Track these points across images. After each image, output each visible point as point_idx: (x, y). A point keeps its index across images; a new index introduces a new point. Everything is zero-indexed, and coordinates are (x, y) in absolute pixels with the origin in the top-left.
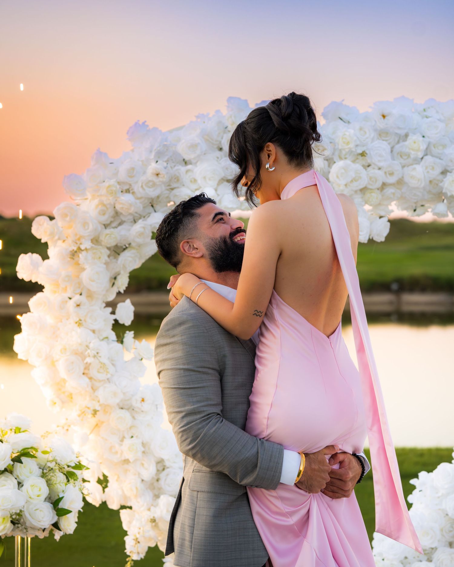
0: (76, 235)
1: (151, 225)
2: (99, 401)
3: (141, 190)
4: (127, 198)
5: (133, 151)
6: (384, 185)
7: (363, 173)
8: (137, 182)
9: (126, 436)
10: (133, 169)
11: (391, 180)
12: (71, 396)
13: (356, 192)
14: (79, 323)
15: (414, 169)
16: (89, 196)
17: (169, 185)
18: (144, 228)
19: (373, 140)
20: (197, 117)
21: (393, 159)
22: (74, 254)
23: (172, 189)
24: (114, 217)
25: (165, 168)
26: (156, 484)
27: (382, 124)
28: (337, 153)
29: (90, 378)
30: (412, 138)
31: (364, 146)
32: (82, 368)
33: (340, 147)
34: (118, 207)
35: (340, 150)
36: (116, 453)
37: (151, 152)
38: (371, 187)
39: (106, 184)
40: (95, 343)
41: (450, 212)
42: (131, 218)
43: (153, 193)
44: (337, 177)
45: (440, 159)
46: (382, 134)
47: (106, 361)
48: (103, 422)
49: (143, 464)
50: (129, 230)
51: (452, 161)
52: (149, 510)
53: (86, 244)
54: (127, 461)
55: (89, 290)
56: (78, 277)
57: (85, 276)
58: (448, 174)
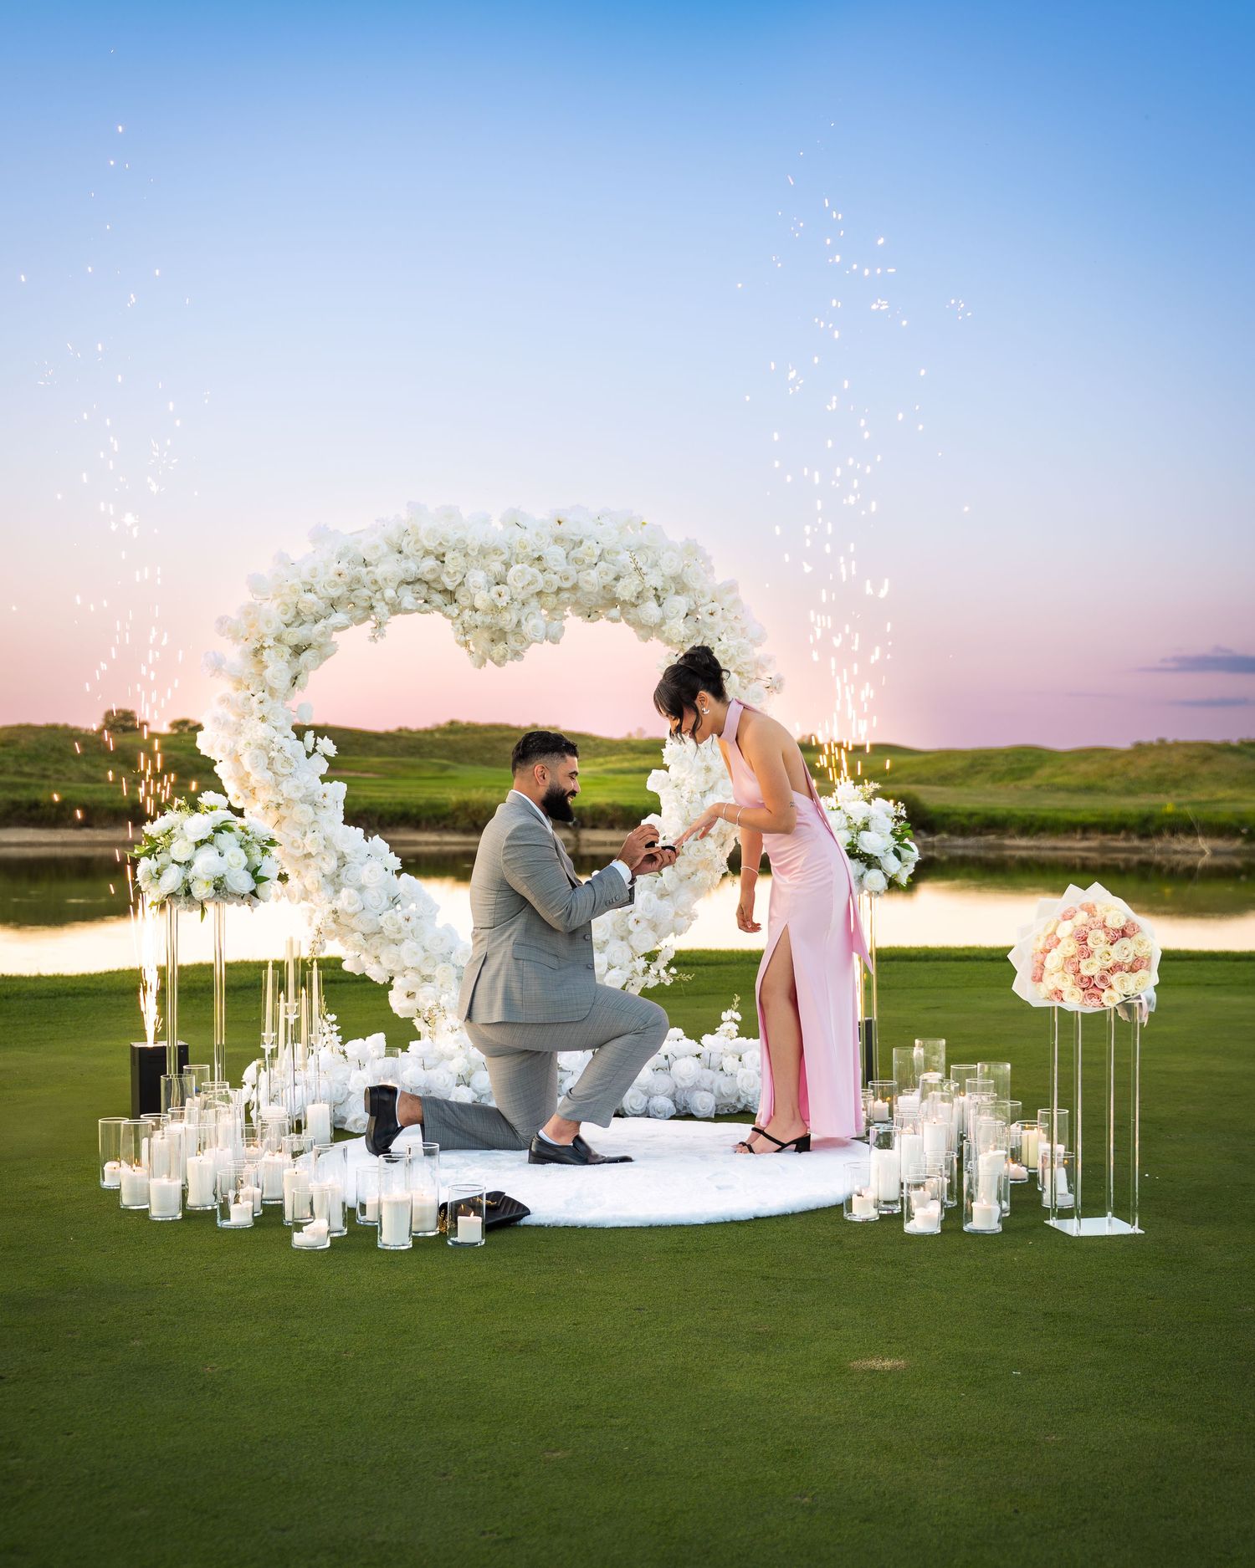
0: (259, 633)
1: (332, 625)
2: (282, 795)
3: (323, 590)
4: (311, 597)
5: (314, 552)
6: (559, 590)
7: (540, 576)
8: (319, 582)
9: (307, 830)
10: (315, 569)
11: (567, 585)
12: (253, 791)
13: (532, 595)
14: (263, 719)
15: (589, 574)
16: (271, 597)
17: (350, 586)
18: (325, 627)
19: (549, 546)
20: (377, 521)
21: (568, 564)
22: (257, 652)
23: (353, 591)
24: (295, 617)
25: (348, 568)
26: (336, 880)
27: (559, 530)
28: (514, 557)
29: (274, 773)
30: (586, 543)
31: (540, 551)
32: (267, 761)
33: (517, 552)
34: (300, 606)
35: (517, 554)
36: (299, 847)
37: (332, 553)
38: (546, 591)
39: (289, 583)
40: (278, 738)
41: (624, 619)
42: (312, 617)
43: (335, 593)
44: (515, 580)
45: (613, 565)
46: (558, 540)
47: (289, 756)
48: (285, 818)
49: (324, 859)
50: (311, 630)
51: (624, 567)
52: (331, 903)
53: (269, 642)
54: (308, 856)
55: (271, 688)
56: (261, 675)
57: (268, 673)
58: (621, 579)
